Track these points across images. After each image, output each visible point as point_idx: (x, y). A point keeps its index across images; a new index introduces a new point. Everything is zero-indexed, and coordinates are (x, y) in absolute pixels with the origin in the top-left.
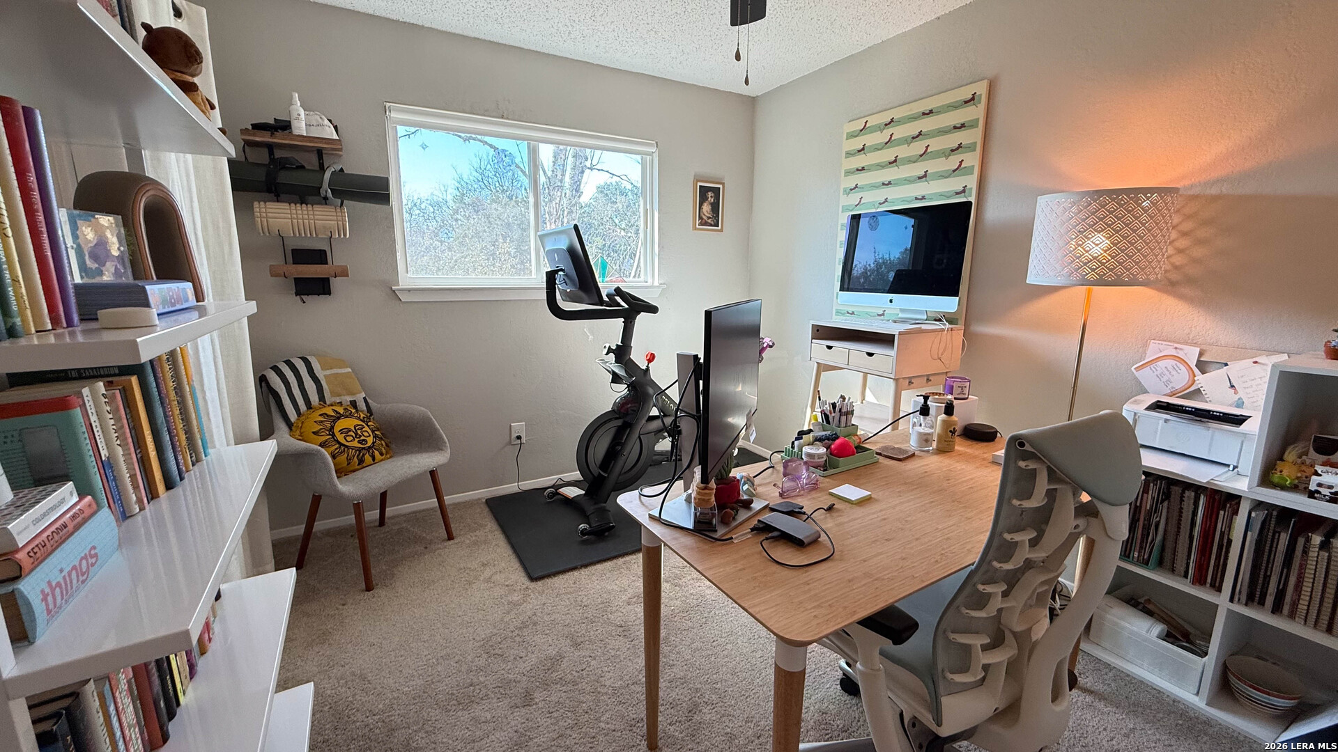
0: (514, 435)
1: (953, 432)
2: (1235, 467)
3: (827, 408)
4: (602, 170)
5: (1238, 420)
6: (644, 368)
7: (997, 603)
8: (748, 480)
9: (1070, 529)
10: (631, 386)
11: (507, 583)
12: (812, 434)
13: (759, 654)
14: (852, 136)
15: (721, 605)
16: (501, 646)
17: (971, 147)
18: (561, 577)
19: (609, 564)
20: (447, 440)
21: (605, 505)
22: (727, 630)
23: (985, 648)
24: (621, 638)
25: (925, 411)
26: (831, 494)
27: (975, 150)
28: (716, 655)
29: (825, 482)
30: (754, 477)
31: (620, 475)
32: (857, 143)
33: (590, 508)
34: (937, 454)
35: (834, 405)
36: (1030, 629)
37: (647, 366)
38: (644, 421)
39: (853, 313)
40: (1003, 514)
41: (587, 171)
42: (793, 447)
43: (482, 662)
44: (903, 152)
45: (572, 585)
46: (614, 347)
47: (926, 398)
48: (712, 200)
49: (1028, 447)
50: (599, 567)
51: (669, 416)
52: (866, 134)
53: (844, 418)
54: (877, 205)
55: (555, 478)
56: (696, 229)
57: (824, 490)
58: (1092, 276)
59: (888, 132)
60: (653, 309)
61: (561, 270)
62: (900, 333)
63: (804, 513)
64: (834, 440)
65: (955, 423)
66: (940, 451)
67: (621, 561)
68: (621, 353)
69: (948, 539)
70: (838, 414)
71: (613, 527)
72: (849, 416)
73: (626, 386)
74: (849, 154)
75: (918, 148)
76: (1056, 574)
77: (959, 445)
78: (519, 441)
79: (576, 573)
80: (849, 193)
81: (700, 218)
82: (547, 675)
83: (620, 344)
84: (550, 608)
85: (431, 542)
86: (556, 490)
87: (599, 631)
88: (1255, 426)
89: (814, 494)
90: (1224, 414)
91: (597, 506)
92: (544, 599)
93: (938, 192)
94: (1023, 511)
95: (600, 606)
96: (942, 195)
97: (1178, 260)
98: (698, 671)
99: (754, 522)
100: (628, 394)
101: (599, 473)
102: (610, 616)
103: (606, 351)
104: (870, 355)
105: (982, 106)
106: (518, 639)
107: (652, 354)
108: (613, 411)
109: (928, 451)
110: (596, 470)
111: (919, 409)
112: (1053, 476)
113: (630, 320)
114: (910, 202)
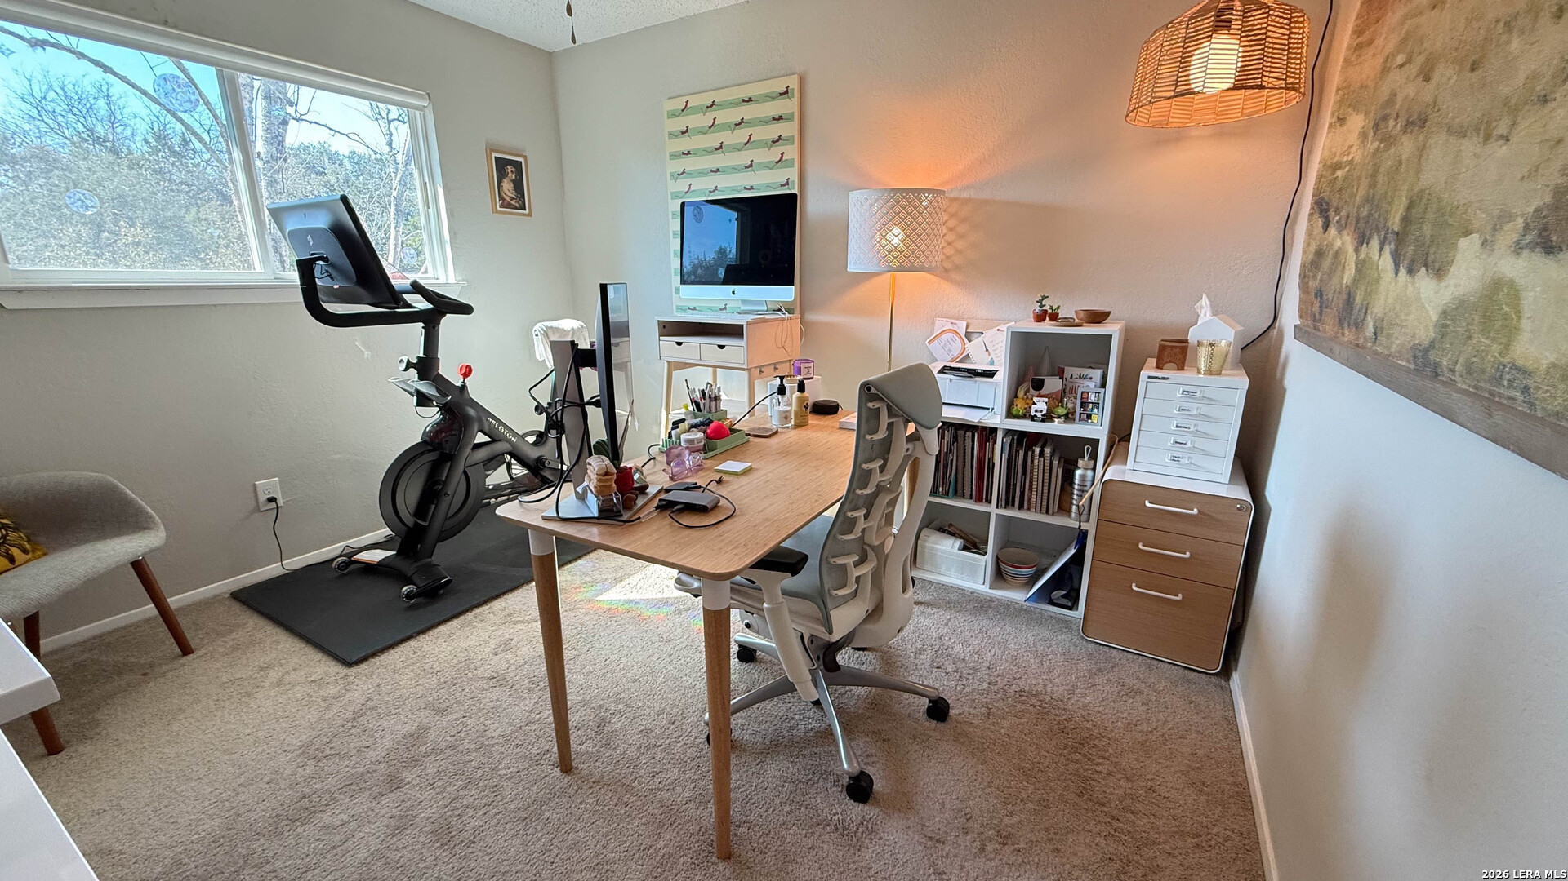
0: (263, 498)
1: (806, 407)
2: (993, 409)
3: (698, 394)
4: (316, 123)
5: (990, 374)
6: (459, 384)
7: (861, 525)
8: (637, 469)
9: (904, 453)
10: (445, 409)
11: (313, 679)
12: (686, 422)
13: (656, 656)
14: (673, 115)
15: (605, 626)
16: (331, 746)
17: (790, 140)
18: (392, 651)
19: (455, 623)
20: (154, 514)
21: (429, 560)
22: (617, 647)
23: (857, 564)
24: (498, 688)
25: (782, 391)
26: (717, 471)
27: (793, 144)
28: (612, 671)
29: (708, 463)
30: (642, 467)
31: (446, 519)
32: (680, 124)
33: (408, 568)
34: (795, 428)
35: (703, 393)
36: (883, 544)
37: (463, 382)
38: (468, 450)
39: (694, 309)
40: (861, 448)
41: (292, 123)
42: (670, 437)
43: (309, 770)
44: (728, 138)
45: (412, 656)
46: (415, 361)
47: (782, 378)
48: (514, 177)
49: (873, 391)
50: (442, 628)
51: (500, 440)
52: (688, 115)
53: (714, 403)
54: (707, 193)
55: (340, 547)
56: (497, 212)
57: (707, 469)
58: (894, 264)
59: (711, 115)
60: (465, 309)
61: (321, 259)
62: (748, 323)
63: (700, 487)
64: (708, 425)
65: (807, 399)
66: (798, 426)
67: (470, 616)
68: (426, 367)
69: (820, 485)
70: (706, 402)
71: (449, 582)
72: (718, 402)
73: (438, 409)
74: (672, 135)
75: (741, 135)
76: (896, 494)
77: (812, 420)
78: (273, 505)
79: (412, 643)
80: (677, 179)
81: (501, 198)
82: (412, 752)
83: (422, 355)
84: (389, 687)
85: (151, 666)
86: (350, 558)
87: (467, 690)
88: (1002, 377)
89: (701, 474)
90: (984, 371)
91: (419, 564)
92: (376, 681)
93: (765, 183)
94: (873, 442)
95: (460, 665)
96: (768, 186)
97: (949, 251)
98: (597, 691)
99: (656, 503)
100: (442, 419)
101: (416, 522)
102: (475, 672)
103: (404, 366)
104: (722, 347)
105: (796, 99)
106: (354, 731)
107: (467, 366)
108: (424, 443)
109: (788, 428)
110: (410, 520)
111: (776, 390)
112: (891, 414)
113: (432, 325)
114: (739, 191)
